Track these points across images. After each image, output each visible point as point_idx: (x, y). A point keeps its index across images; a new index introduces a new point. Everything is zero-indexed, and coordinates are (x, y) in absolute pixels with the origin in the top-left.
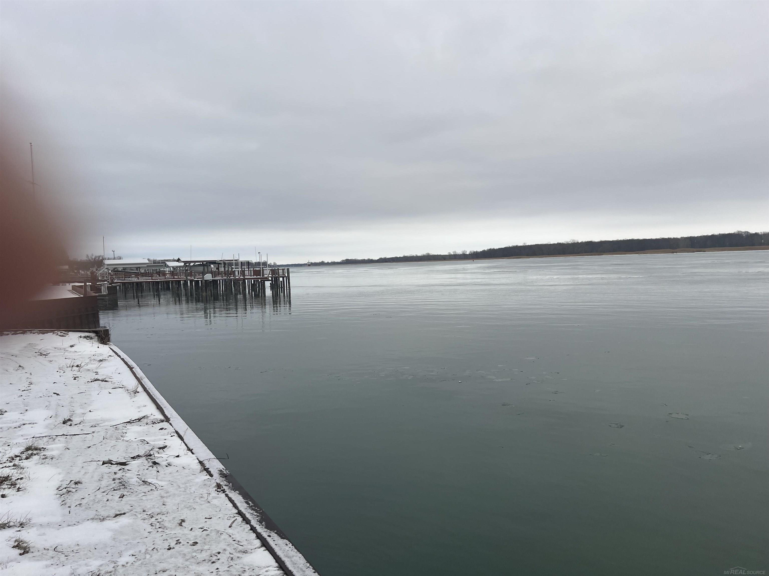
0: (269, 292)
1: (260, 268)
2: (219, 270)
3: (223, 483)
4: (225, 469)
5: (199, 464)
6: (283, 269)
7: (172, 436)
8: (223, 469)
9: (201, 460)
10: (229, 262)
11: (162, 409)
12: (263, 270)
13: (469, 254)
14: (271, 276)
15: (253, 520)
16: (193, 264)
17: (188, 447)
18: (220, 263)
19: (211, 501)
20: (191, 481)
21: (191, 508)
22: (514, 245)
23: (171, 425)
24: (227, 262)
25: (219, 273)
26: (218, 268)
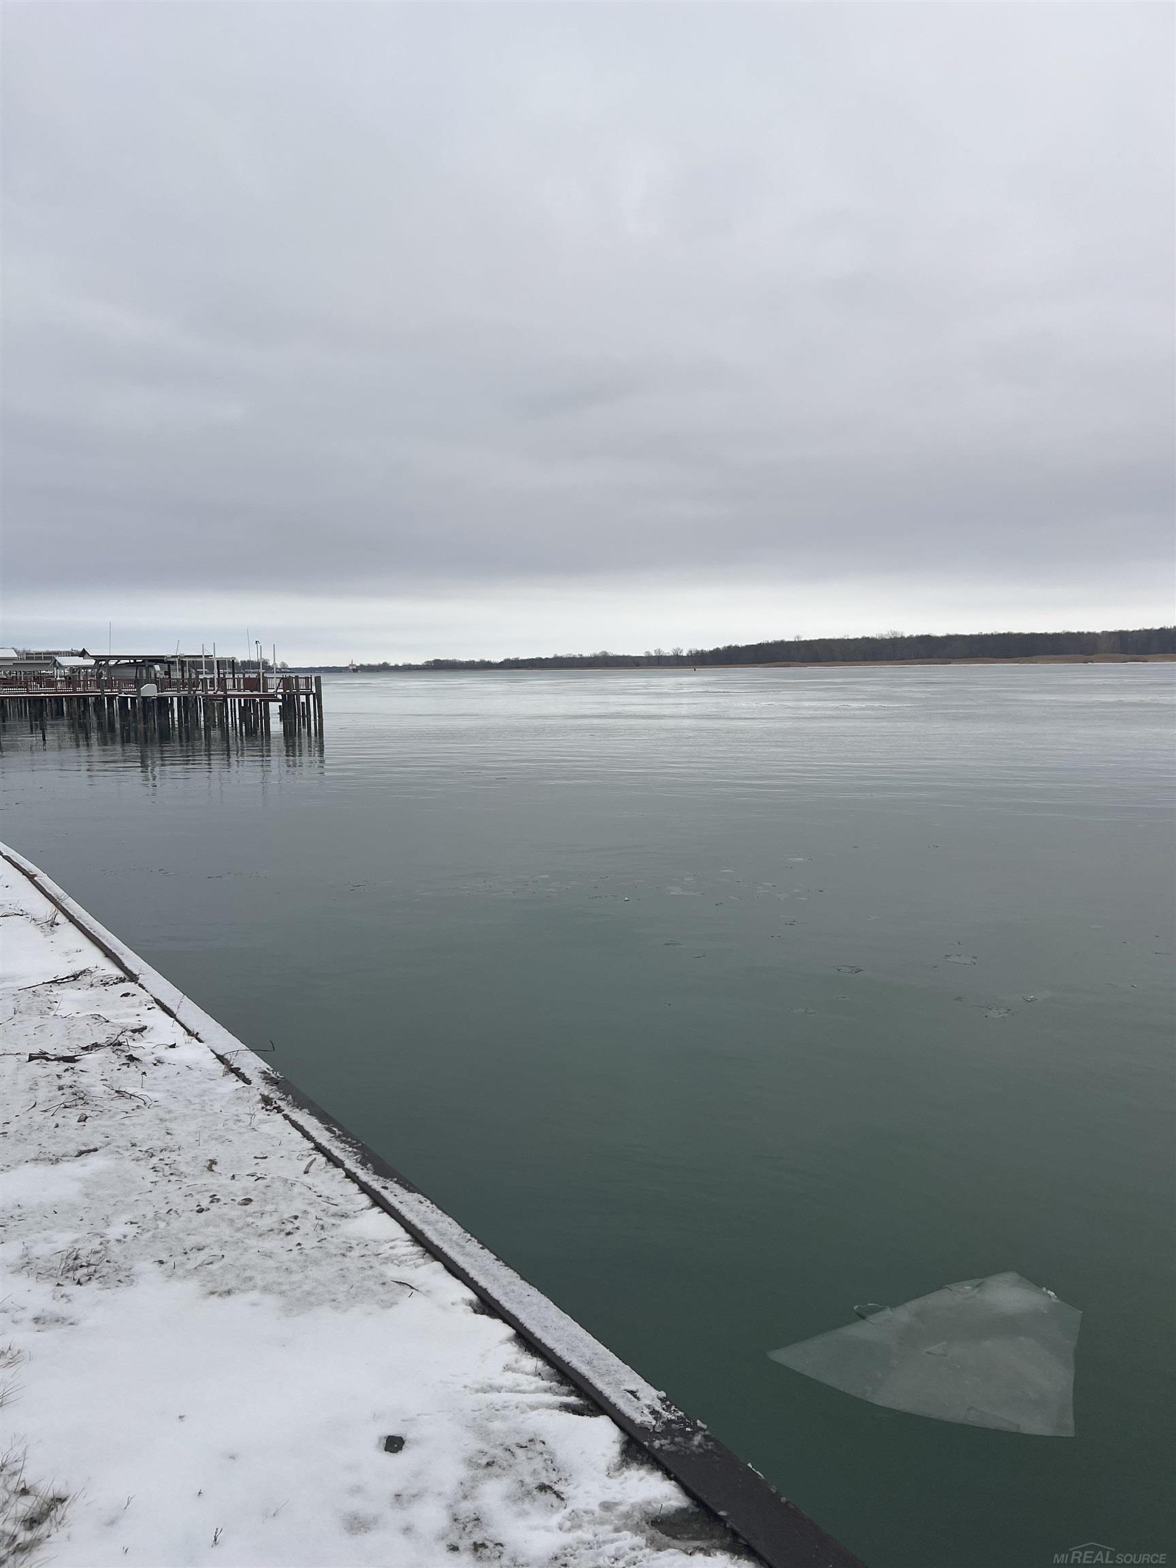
0: (276, 726)
1: (259, 674)
2: (170, 677)
3: (275, 1095)
4: (272, 1069)
5: (217, 1060)
6: (307, 678)
7: (149, 1009)
8: (268, 1069)
9: (221, 1053)
10: (191, 659)
11: (117, 956)
12: (265, 679)
13: (688, 656)
14: (282, 691)
15: (348, 1160)
16: (114, 663)
17: (187, 1030)
18: (173, 663)
19: (258, 1128)
20: (211, 1091)
21: (222, 1140)
22: (776, 640)
23: (144, 988)
24: (187, 659)
25: (170, 684)
26: (168, 673)
